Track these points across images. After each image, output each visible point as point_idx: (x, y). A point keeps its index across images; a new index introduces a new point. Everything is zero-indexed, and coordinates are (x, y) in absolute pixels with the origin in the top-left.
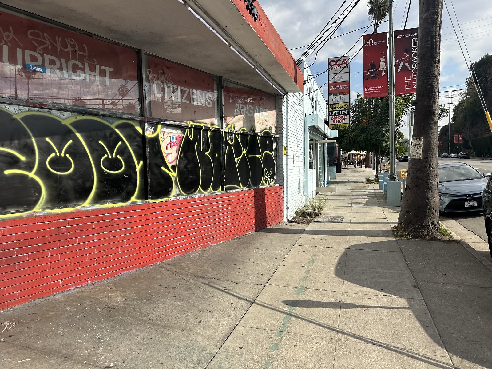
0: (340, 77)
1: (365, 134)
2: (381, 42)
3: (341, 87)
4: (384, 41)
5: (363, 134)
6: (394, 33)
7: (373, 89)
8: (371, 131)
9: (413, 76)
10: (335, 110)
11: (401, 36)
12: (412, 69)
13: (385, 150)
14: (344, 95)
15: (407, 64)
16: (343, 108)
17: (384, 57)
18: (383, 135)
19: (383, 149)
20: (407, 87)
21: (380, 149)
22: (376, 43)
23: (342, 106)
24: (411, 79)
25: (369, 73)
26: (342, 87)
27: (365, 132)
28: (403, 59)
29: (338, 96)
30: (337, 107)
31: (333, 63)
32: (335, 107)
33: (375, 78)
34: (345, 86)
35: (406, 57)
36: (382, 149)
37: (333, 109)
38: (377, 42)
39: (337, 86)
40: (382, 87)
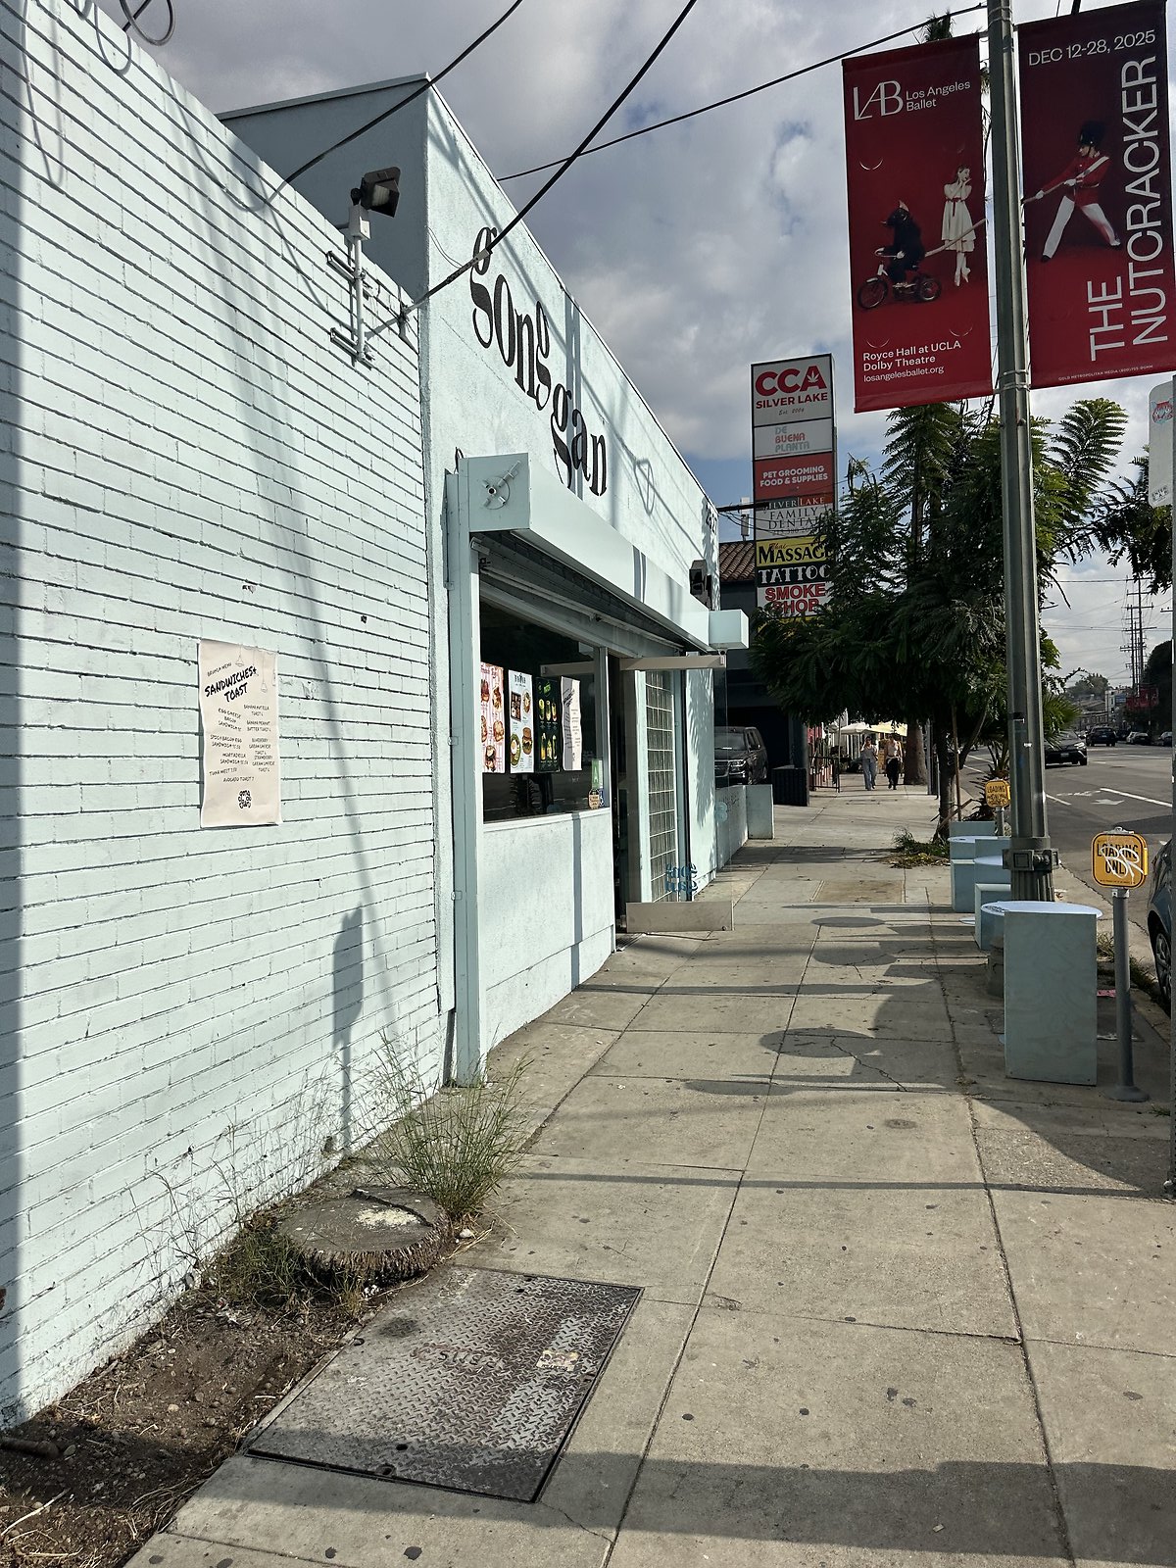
0: (797, 437)
1: (884, 640)
2: (945, 91)
3: (803, 475)
4: (958, 87)
5: (876, 640)
6: (1015, 36)
7: (908, 358)
8: (912, 621)
9: (1132, 276)
10: (780, 562)
11: (1056, 55)
12: (1123, 234)
13: (979, 715)
14: (814, 507)
15: (1095, 212)
16: (809, 554)
17: (964, 174)
18: (966, 642)
19: (968, 709)
20: (1101, 338)
21: (954, 709)
22: (918, 100)
23: (807, 549)
24: (1119, 296)
25: (881, 271)
26: (807, 474)
27: (885, 631)
28: (1071, 182)
29: (791, 510)
30: (787, 553)
31: (768, 384)
32: (780, 551)
33: (916, 297)
34: (815, 470)
35: (1092, 169)
36: (961, 705)
37: (772, 560)
38: (922, 94)
39: (787, 472)
40: (957, 344)
